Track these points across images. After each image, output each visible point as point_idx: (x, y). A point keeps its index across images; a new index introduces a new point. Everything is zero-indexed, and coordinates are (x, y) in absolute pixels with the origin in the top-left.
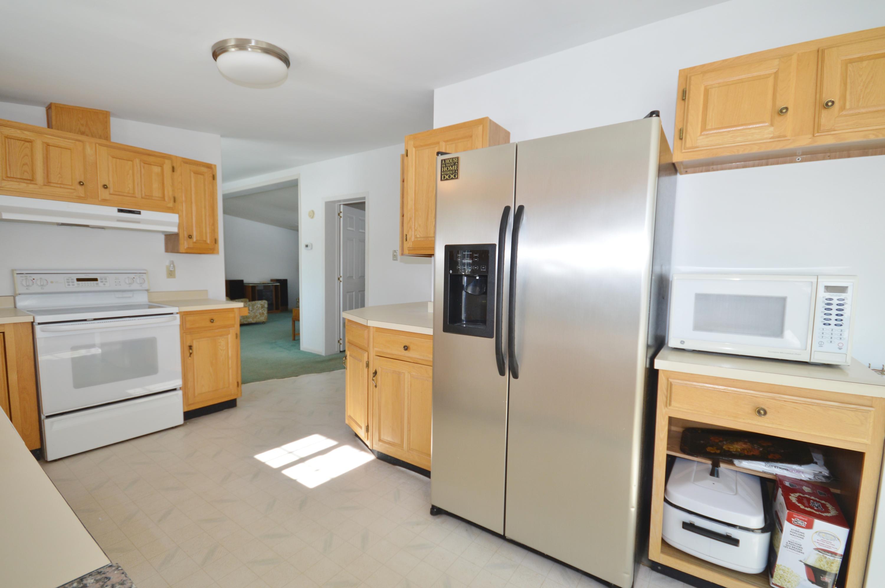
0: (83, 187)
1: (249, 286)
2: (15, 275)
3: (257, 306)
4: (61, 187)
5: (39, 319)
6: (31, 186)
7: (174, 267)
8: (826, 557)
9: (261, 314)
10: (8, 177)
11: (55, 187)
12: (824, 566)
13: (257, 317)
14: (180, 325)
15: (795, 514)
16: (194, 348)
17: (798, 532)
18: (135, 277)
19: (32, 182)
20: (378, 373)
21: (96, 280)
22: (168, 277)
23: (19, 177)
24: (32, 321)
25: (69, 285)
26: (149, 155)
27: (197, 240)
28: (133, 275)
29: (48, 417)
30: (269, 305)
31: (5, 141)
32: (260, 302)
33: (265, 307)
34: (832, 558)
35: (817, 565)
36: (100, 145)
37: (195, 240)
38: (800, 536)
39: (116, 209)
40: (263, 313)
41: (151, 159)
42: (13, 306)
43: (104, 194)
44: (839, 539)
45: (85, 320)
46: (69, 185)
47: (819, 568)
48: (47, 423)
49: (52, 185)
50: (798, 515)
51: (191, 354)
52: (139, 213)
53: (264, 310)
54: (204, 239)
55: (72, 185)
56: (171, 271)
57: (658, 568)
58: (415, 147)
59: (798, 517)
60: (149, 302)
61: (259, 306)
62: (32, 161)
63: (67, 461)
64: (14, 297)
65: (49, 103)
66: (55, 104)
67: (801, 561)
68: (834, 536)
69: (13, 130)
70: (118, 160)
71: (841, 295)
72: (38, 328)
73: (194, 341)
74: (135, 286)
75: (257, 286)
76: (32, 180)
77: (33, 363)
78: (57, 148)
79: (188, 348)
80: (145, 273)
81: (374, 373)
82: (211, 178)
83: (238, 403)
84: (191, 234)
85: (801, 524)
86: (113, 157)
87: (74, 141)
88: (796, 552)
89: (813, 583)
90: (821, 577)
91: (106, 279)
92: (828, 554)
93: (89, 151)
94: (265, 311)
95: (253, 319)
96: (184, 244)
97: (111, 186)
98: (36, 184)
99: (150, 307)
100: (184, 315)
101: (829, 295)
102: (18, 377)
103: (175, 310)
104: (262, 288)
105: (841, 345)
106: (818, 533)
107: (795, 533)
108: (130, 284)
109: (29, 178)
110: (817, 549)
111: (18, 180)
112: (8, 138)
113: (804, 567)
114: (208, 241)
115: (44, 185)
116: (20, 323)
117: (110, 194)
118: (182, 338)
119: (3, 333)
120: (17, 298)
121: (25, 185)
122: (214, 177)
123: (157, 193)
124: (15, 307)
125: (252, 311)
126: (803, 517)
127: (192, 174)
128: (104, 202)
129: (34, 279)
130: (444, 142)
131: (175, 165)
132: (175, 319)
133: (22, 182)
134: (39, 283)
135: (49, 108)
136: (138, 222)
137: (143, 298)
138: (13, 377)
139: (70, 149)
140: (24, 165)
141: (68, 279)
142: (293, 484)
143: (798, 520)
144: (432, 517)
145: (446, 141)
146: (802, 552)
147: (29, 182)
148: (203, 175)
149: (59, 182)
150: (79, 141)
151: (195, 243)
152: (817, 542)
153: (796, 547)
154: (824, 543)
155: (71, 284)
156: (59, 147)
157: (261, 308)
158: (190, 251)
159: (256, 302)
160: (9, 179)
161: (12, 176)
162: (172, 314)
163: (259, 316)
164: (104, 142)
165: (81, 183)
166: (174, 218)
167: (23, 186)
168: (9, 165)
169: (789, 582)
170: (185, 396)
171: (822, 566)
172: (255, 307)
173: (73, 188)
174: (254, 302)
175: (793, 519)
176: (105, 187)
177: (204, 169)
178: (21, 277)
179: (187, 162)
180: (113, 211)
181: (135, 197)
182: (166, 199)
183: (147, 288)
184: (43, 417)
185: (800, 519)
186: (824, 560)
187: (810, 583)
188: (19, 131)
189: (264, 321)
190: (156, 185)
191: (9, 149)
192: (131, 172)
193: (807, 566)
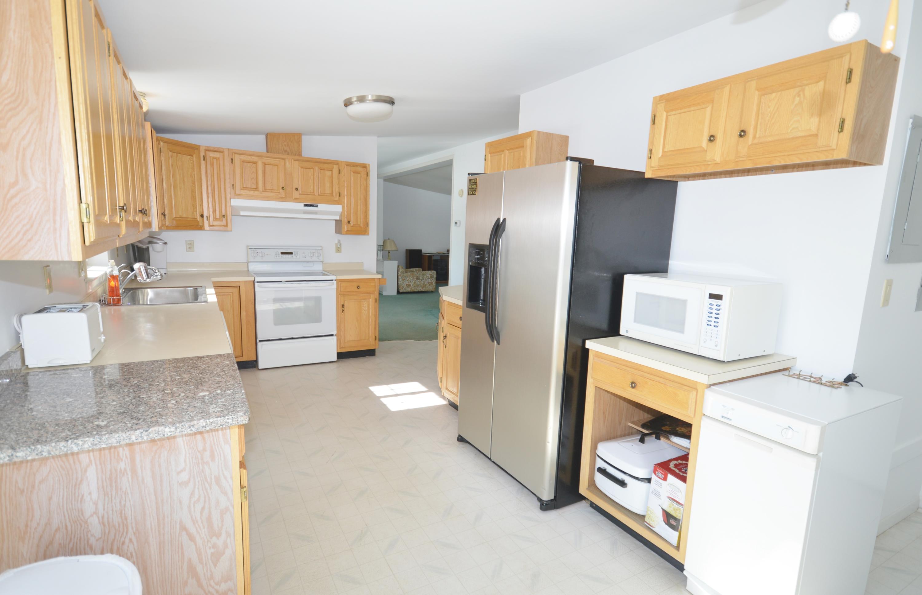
0: (284, 190)
1: (426, 255)
2: (248, 249)
3: (427, 276)
4: (272, 192)
5: (258, 279)
6: (256, 192)
7: (340, 244)
8: (673, 505)
9: (430, 283)
10: (243, 187)
11: (268, 192)
12: (672, 511)
13: (426, 286)
14: (337, 289)
15: (658, 468)
16: (346, 306)
17: (659, 482)
18: (315, 252)
19: (257, 190)
20: (447, 337)
21: (291, 253)
22: (336, 252)
23: (250, 187)
24: (254, 280)
25: (276, 257)
26: (324, 163)
27: (353, 225)
28: (313, 251)
29: (261, 341)
30: (437, 274)
31: (242, 164)
32: (430, 272)
33: (434, 277)
34: (677, 506)
35: (668, 510)
36: (295, 160)
37: (352, 224)
38: (660, 486)
39: (303, 204)
40: (432, 283)
41: (325, 166)
42: (247, 269)
43: (296, 194)
44: (681, 492)
45: (281, 281)
46: (276, 190)
47: (670, 512)
48: (260, 344)
49: (267, 191)
50: (660, 470)
51: (343, 310)
52: (317, 206)
53: (433, 279)
54: (359, 224)
55: (278, 190)
56: (339, 247)
57: (593, 506)
58: (491, 153)
59: (659, 471)
60: (323, 270)
61: (428, 275)
62: (257, 176)
63: (269, 371)
64: (248, 263)
65: (266, 133)
66: (270, 133)
67: (659, 505)
68: (678, 489)
69: (246, 156)
70: (304, 169)
71: (719, 302)
72: (256, 284)
73: (346, 301)
74: (315, 259)
75: (433, 256)
76: (256, 189)
77: (253, 306)
78: (270, 166)
79: (342, 306)
80: (321, 249)
81: (444, 336)
82: (365, 176)
83: (377, 352)
84: (350, 221)
85: (661, 476)
86: (302, 168)
87: (279, 160)
88: (657, 498)
89: (666, 524)
90: (670, 520)
91: (297, 253)
92: (674, 502)
93: (288, 165)
94: (433, 281)
95: (423, 287)
96: (345, 228)
97: (300, 189)
98: (258, 191)
99: (324, 275)
100: (339, 282)
101: (712, 301)
102: (246, 314)
103: (333, 277)
104: (439, 258)
105: (717, 343)
106: (669, 485)
107: (657, 483)
108: (311, 257)
109: (255, 188)
110: (669, 497)
111: (249, 189)
112: (243, 162)
113: (661, 510)
114: (362, 225)
115: (263, 191)
116: (248, 281)
117: (300, 194)
118: (337, 298)
119: (239, 286)
120: (249, 264)
121: (253, 192)
122: (367, 174)
123: (328, 191)
124: (248, 270)
125: (422, 280)
126: (662, 471)
127: (352, 173)
128: (296, 200)
129: (258, 252)
130: (507, 151)
131: (340, 168)
132: (333, 284)
133: (251, 190)
134: (260, 255)
135: (267, 135)
136: (315, 213)
137: (318, 267)
138: (244, 314)
139: (277, 165)
140: (252, 179)
141: (276, 253)
142: (384, 407)
143: (659, 473)
144: (457, 442)
145: (508, 150)
146: (661, 498)
147: (254, 190)
148: (360, 173)
149: (271, 189)
150: (282, 159)
151: (353, 227)
152: (669, 492)
153: (657, 494)
154: (672, 493)
155: (278, 256)
156: (271, 165)
157: (430, 278)
158: (349, 233)
159: (426, 272)
160: (244, 189)
161: (246, 187)
162: (332, 280)
163: (428, 285)
164: (297, 157)
165: (283, 188)
166: (338, 208)
167: (252, 192)
168: (244, 180)
169: (653, 521)
170: (338, 341)
171: (671, 511)
172: (425, 276)
173: (279, 192)
174: (424, 272)
175: (656, 472)
176: (297, 189)
177: (360, 169)
178: (252, 251)
179: (349, 164)
180: (300, 206)
181: (315, 195)
182: (334, 194)
183: (322, 261)
184: (258, 341)
185: (660, 473)
186: (672, 507)
187: (664, 524)
188: (249, 157)
189: (433, 290)
190: (328, 185)
191: (244, 169)
192: (312, 177)
193: (663, 510)
